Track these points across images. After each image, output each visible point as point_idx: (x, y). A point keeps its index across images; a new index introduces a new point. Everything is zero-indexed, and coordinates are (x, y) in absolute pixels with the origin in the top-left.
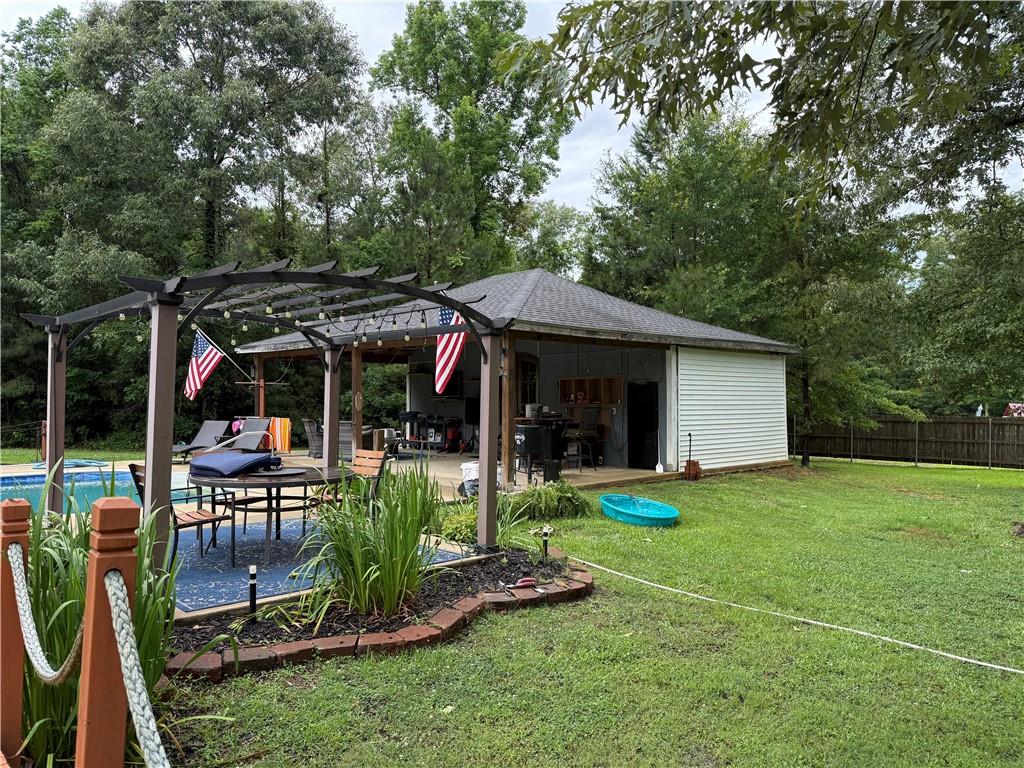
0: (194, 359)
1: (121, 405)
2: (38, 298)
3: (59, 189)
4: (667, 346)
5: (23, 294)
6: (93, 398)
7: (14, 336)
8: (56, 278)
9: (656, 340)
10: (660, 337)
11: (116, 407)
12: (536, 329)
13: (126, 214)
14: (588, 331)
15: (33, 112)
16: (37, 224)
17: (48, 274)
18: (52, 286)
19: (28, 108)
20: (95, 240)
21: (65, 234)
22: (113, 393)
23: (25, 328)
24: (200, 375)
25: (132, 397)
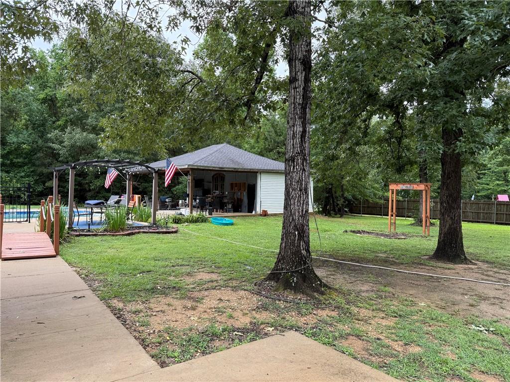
0: (108, 175)
1: (90, 190)
2: (59, 151)
3: (67, 110)
4: (257, 172)
5: (54, 150)
6: (80, 188)
7: (51, 164)
8: (66, 144)
9: (249, 170)
10: (250, 169)
11: (88, 191)
12: (199, 168)
13: (90, 120)
14: (220, 168)
15: (58, 79)
16: (60, 123)
17: (63, 142)
18: (64, 147)
19: (56, 78)
20: (79, 130)
21: (68, 128)
22: (87, 186)
23: (55, 161)
24: (110, 180)
25: (93, 187)
